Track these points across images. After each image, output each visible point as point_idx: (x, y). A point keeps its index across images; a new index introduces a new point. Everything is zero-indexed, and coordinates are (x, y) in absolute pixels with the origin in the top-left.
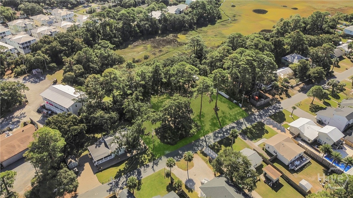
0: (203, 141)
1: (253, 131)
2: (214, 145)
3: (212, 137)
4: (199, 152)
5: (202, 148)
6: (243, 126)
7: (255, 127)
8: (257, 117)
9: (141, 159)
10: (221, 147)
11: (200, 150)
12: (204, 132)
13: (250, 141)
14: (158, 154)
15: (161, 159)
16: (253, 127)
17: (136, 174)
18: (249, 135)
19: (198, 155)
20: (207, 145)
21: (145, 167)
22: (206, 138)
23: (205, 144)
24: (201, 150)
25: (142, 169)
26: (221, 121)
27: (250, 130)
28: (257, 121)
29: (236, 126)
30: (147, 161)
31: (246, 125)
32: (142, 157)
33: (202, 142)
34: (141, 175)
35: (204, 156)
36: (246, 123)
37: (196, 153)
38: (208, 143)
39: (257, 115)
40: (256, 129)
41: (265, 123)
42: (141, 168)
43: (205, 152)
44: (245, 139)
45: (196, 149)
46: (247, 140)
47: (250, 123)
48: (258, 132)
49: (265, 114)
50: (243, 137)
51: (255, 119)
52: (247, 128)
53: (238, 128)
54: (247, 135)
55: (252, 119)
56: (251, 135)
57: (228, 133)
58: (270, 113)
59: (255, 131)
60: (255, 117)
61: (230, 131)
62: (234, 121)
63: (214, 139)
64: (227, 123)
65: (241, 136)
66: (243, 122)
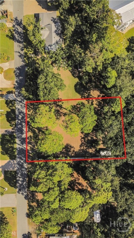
0: (22, 100)
1: (9, 144)
2: (13, 105)
3: (22, 109)
4: (14, 90)
5: (16, 95)
6: (19, 141)
7: (13, 150)
8: (22, 161)
9: (30, 48)
10: (10, 108)
11: (15, 92)
12: (30, 107)
13: (2, 133)
14: (29, 62)
15: (23, 61)
16: (13, 148)
17: (20, 40)
18: (8, 137)
19: (11, 88)
20: (16, 100)
21: (22, 47)
22: (24, 105)
23: (19, 100)
24: (14, 93)
25: (21, 45)
26: (34, 130)
27: (12, 142)
28: (18, 157)
29: (22, 137)
30: (26, 52)
31: (18, 144)
32: (32, 50)
33: (22, 99)
34: (17, 42)
35: (8, 91)
36: (21, 147)
37: (14, 88)
38: (18, 102)
39: (23, 163)
40: (10, 148)
41: (12, 161)
42: (23, 45)
43: (11, 94)
44: (6, 131)
45: (17, 90)
46: (4, 132)
47: (18, 149)
48: (6, 146)
49: (20, 171)
50: (9, 132)
51: (20, 158)
52: (15, 143)
53: (19, 135)
54: (8, 136)
55: (22, 156)
56: (7, 139)
57: (19, 124)
58: (20, 177)
59: (8, 145)
60: (22, 160)
61: (20, 127)
62: (29, 139)
63: (19, 109)
64: (30, 132)
65: (10, 131)
66: (23, 145)
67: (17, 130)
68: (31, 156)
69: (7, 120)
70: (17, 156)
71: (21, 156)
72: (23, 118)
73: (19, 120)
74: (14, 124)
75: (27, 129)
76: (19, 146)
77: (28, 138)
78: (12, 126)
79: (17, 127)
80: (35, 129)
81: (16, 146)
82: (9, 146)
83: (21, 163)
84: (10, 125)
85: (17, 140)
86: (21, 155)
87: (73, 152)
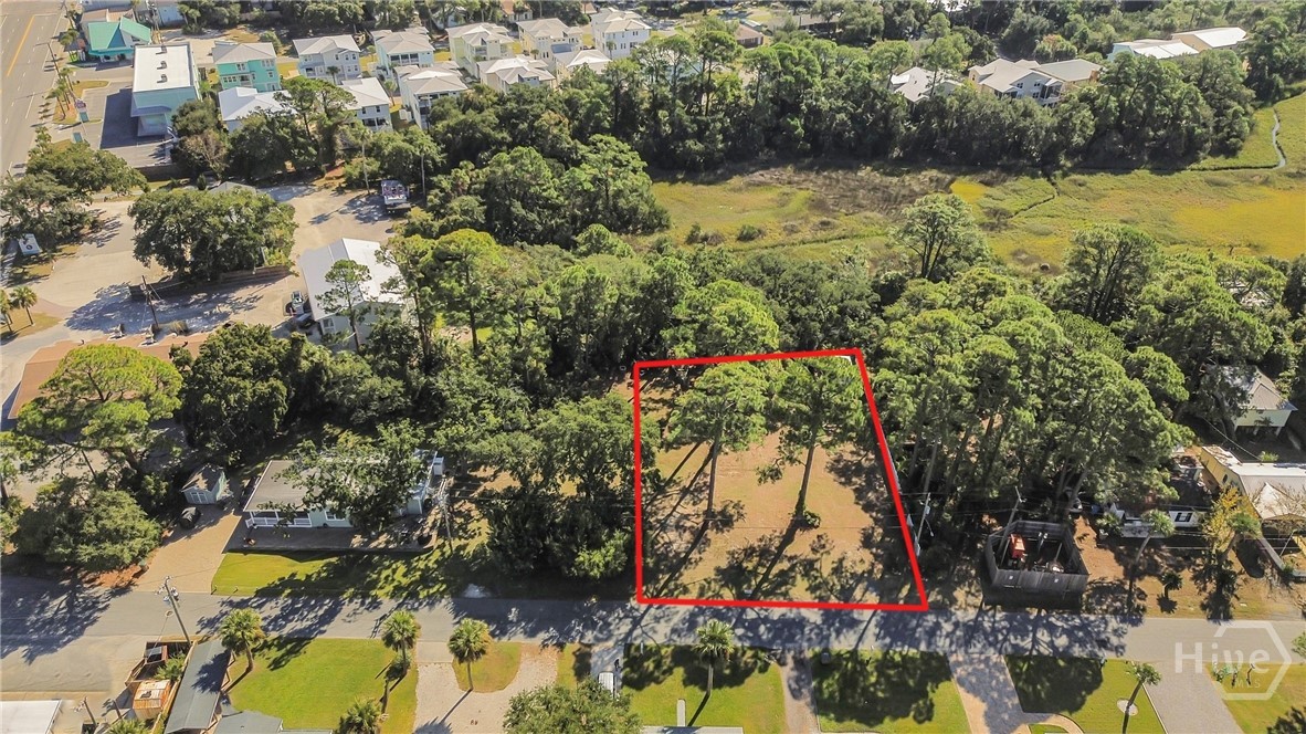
0: (626, 617)
1: (866, 678)
2: (650, 653)
3: (676, 619)
4: (572, 647)
5: (598, 640)
6: (842, 637)
7: (895, 665)
8: (947, 627)
9: (379, 573)
10: (670, 671)
11: (585, 641)
12: (666, 585)
13: (808, 712)
14: (443, 582)
15: (431, 605)
16: (884, 664)
17: (321, 612)
18: (830, 685)
19: (561, 658)
20: (625, 639)
21: (363, 604)
22: (652, 611)
23: (625, 627)
24: (589, 646)
25: (347, 609)
26: (776, 575)
27: (854, 668)
28: (929, 644)
29: (819, 622)
30: (389, 588)
31: (860, 639)
32: (389, 567)
33: (622, 615)
34: (328, 623)
35: (572, 673)
36: (873, 629)
37: (561, 646)
38: (638, 632)
39: (956, 625)
40: (888, 677)
41: (960, 671)
42: (351, 601)
43: (592, 661)
44: (796, 694)
45: (574, 634)
46: (802, 703)
47: (888, 640)
48: (880, 694)
49: (1000, 637)
50: (798, 680)
51: (932, 633)
52: (854, 653)
53: (813, 636)
54: (820, 683)
55: (918, 625)
56: (841, 691)
57: (750, 635)
58: (1035, 641)
59: (874, 685)
60: (937, 626)
61: (769, 630)
62: (829, 598)
63: (674, 631)
64: (791, 592)
65: (795, 673)
66: (862, 622)
67: (783, 644)
68: (910, 590)
69: (731, 686)
70: (923, 647)
71: (919, 629)
72: (720, 616)
74: (755, 656)
75: (774, 600)
76: (870, 636)
77: (820, 598)
78: (767, 663)
79: (771, 641)
80: (775, 571)
81: (871, 649)
82: (877, 682)
83: (959, 633)
84: (762, 671)
85: (840, 646)
86: (914, 630)
87: (859, 455)
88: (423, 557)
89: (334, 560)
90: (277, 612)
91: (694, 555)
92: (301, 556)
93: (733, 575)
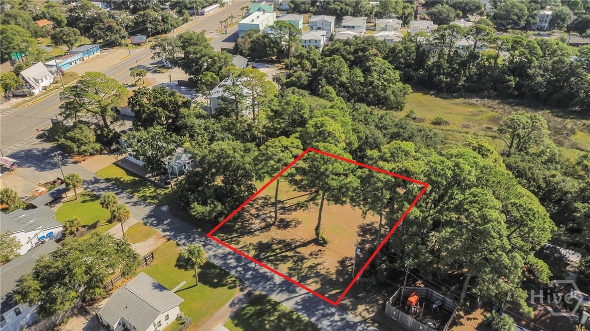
3: (221, 252)
5: (184, 244)
7: (290, 319)
8: (336, 318)
9: (144, 189)
10: (194, 269)
12: (232, 238)
13: (228, 315)
14: (159, 200)
15: (147, 206)
16: (287, 315)
19: (164, 244)
21: (128, 196)
24: (179, 245)
26: (282, 256)
27: (270, 309)
28: (318, 320)
30: (141, 195)
32: (149, 188)
33: (203, 240)
37: (169, 240)
40: (280, 322)
42: (126, 193)
44: (232, 305)
45: (179, 238)
46: (231, 310)
47: (300, 307)
48: (268, 326)
50: (240, 300)
51: (324, 316)
52: (277, 303)
53: (268, 287)
54: (247, 307)
55: (323, 309)
56: (252, 315)
57: (242, 272)
59: (270, 321)
60: (333, 314)
61: (252, 274)
62: (294, 276)
63: (215, 256)
64: (280, 265)
65: (242, 297)
66: (297, 293)
67: (251, 283)
68: (337, 293)
69: (210, 287)
70: (313, 320)
71: (321, 311)
72: (238, 260)
73: (235, 267)
74: (234, 282)
75: (269, 265)
76: (294, 301)
77: (290, 274)
78: (235, 287)
79: (248, 279)
80: (284, 254)
81: (287, 306)
82: (272, 321)
83: (339, 323)
84: (230, 288)
85: (275, 297)
86: (318, 310)
88: (163, 189)
89: (137, 179)
90: (104, 187)
91: (257, 233)
92: (129, 173)
93: (263, 248)
